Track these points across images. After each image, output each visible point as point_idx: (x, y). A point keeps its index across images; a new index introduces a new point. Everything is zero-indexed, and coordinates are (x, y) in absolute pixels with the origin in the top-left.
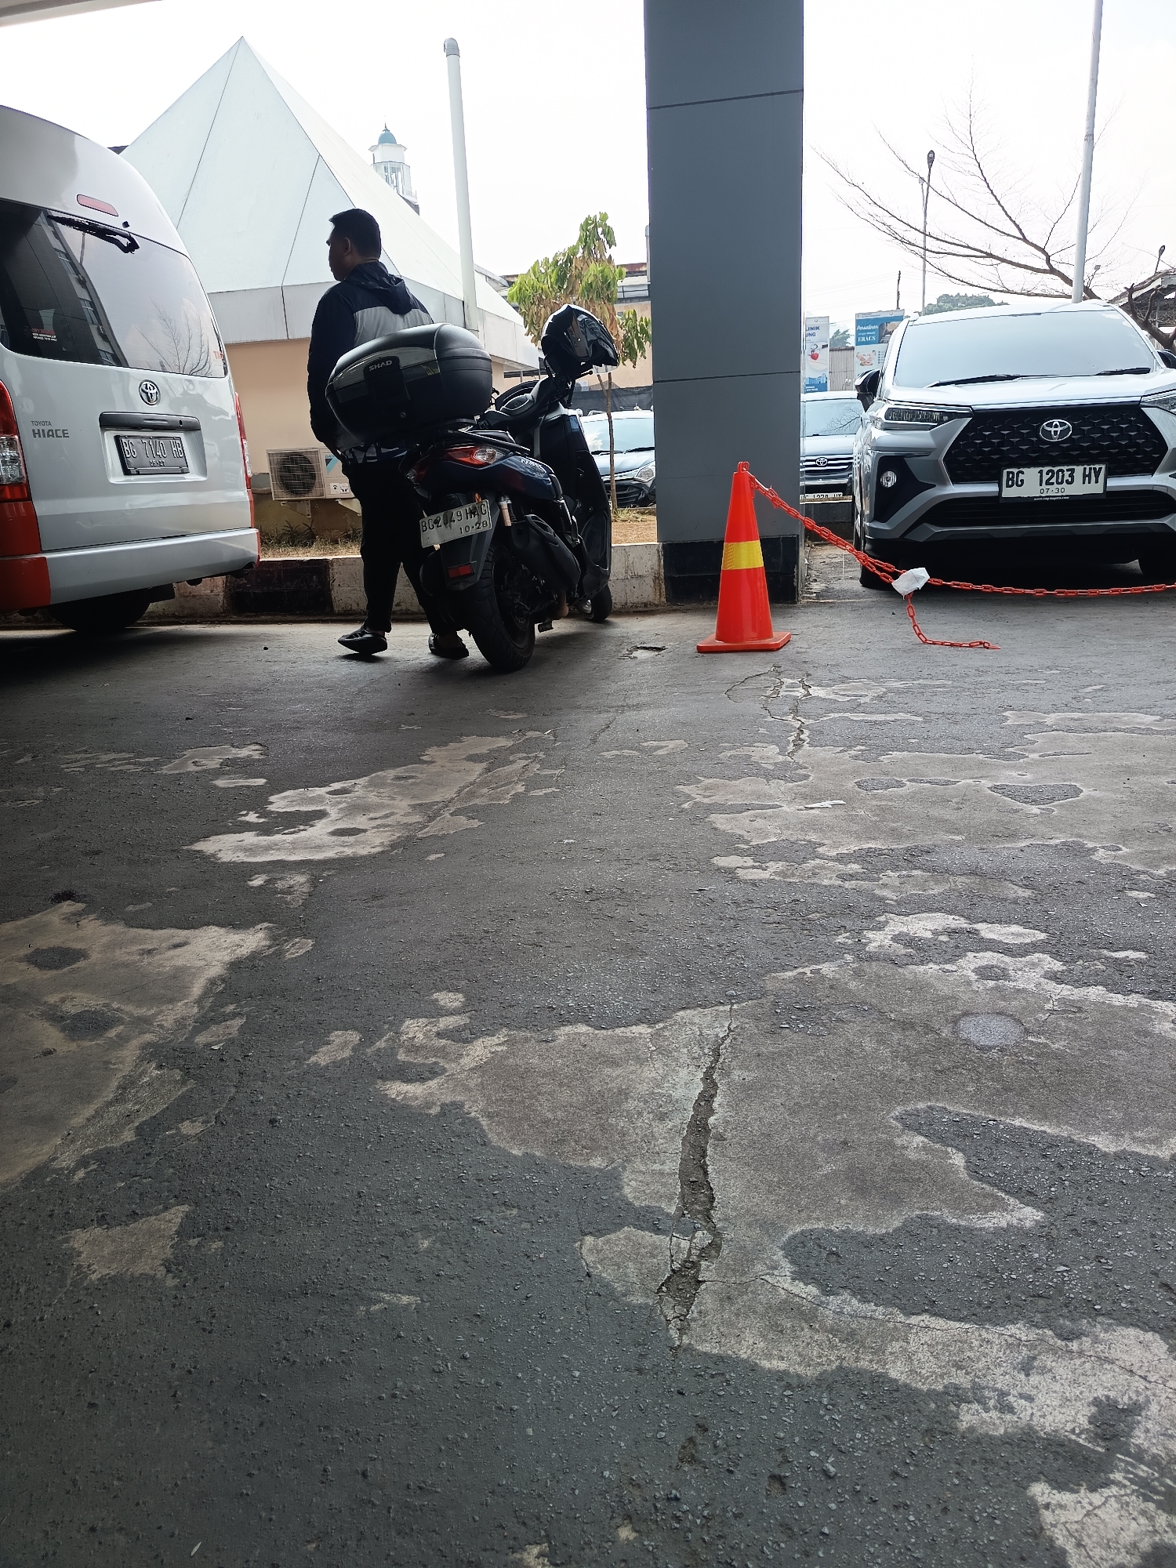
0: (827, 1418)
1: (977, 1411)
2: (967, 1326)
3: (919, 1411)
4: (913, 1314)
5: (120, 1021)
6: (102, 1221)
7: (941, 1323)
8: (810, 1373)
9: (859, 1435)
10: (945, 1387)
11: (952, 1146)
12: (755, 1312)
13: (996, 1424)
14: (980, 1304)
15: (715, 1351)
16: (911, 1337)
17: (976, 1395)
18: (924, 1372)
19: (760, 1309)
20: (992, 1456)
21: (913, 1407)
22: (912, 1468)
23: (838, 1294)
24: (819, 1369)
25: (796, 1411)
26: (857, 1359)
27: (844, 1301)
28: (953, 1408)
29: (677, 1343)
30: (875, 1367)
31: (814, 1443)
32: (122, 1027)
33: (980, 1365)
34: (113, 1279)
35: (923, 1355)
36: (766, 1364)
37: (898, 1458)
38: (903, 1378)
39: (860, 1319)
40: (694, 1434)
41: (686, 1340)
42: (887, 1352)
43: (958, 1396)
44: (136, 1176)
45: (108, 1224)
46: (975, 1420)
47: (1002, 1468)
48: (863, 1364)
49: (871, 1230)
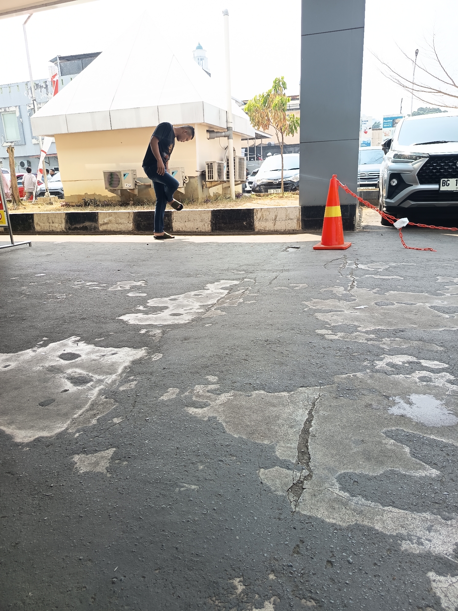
0: (350, 542)
1: (409, 544)
2: (407, 512)
3: (386, 542)
4: (386, 506)
5: (92, 380)
6: (84, 452)
7: (396, 510)
8: (344, 525)
9: (362, 549)
10: (397, 534)
11: (405, 444)
12: (324, 501)
13: (416, 549)
14: (412, 504)
15: (308, 514)
16: (385, 515)
17: (409, 538)
18: (389, 528)
19: (326, 500)
20: (414, 561)
21: (384, 540)
22: (382, 563)
23: (357, 497)
24: (348, 524)
25: (338, 538)
26: (363, 521)
27: (359, 499)
28: (399, 542)
29: (294, 510)
30: (370, 524)
31: (345, 550)
32: (93, 383)
33: (411, 527)
34: (88, 473)
35: (389, 522)
36: (328, 520)
37: (377, 558)
38: (380, 530)
39: (365, 507)
40: (299, 543)
41: (297, 509)
42: (375, 520)
43: (402, 538)
44: (97, 437)
45: (87, 453)
46: (408, 547)
47: (417, 565)
48: (365, 523)
49: (371, 474)
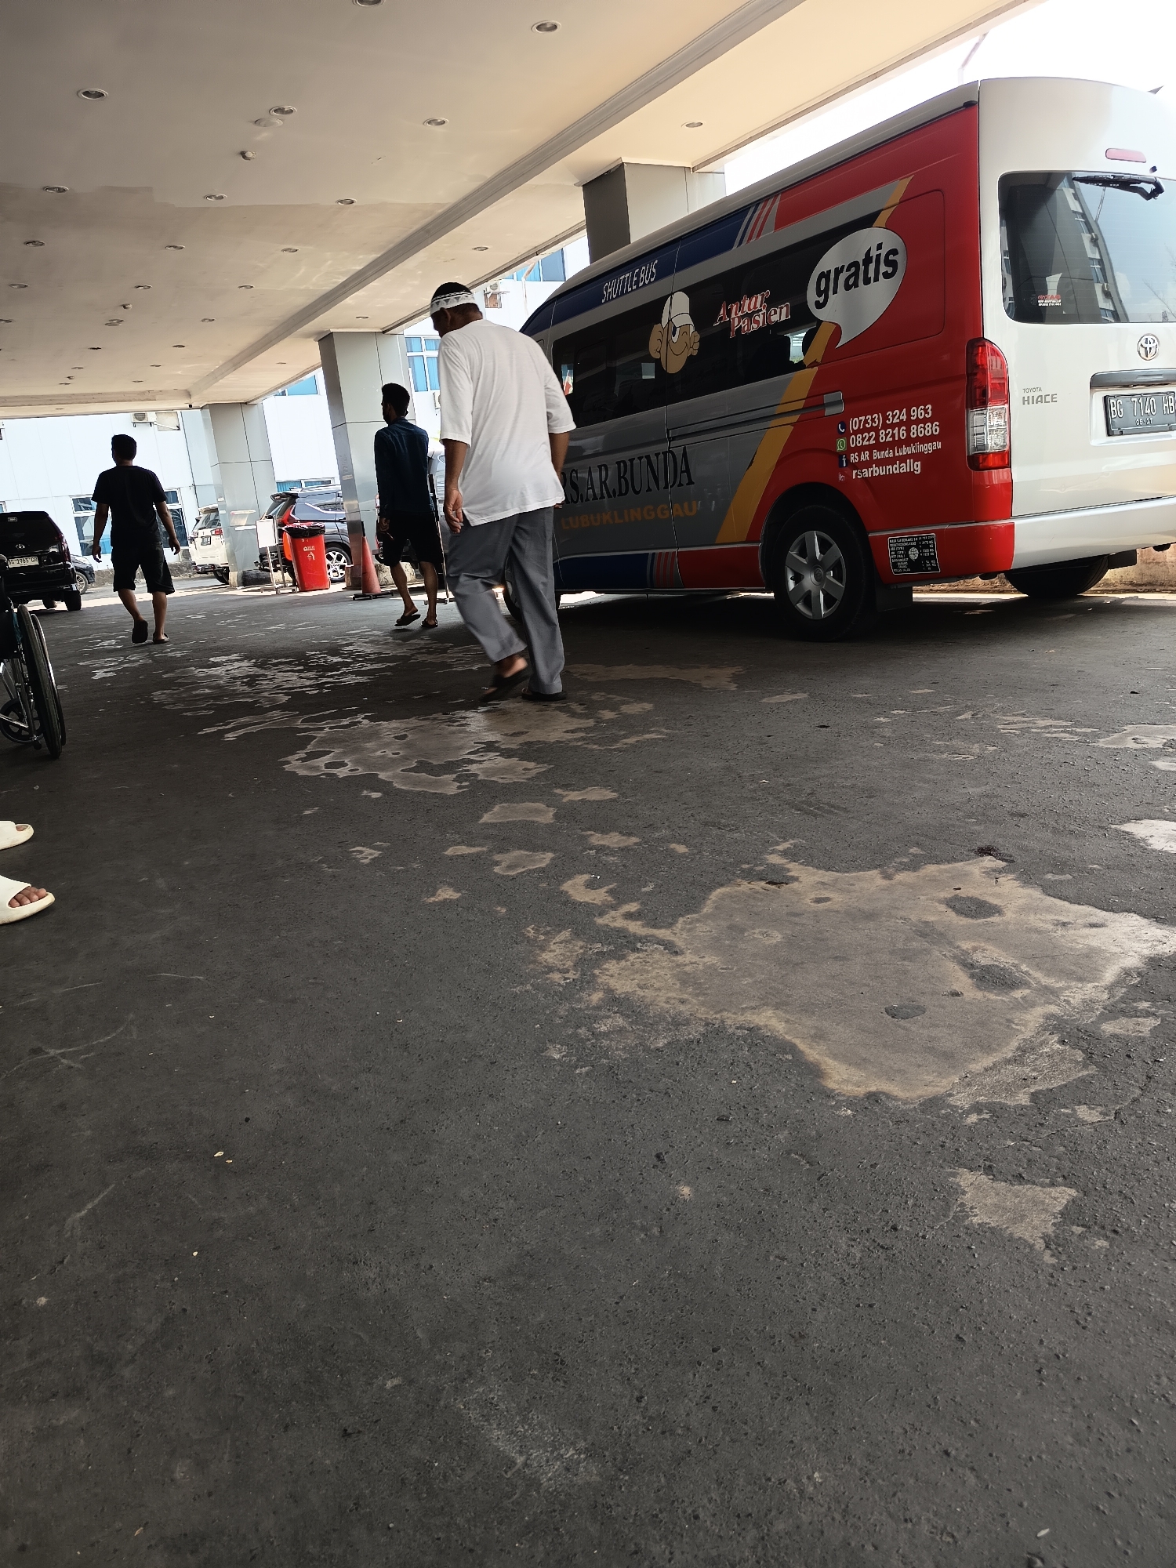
6: (989, 1170)
34: (992, 1230)
44: (1027, 1141)
45: (994, 1175)
